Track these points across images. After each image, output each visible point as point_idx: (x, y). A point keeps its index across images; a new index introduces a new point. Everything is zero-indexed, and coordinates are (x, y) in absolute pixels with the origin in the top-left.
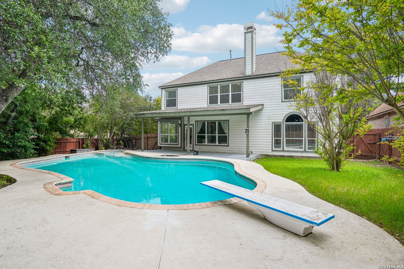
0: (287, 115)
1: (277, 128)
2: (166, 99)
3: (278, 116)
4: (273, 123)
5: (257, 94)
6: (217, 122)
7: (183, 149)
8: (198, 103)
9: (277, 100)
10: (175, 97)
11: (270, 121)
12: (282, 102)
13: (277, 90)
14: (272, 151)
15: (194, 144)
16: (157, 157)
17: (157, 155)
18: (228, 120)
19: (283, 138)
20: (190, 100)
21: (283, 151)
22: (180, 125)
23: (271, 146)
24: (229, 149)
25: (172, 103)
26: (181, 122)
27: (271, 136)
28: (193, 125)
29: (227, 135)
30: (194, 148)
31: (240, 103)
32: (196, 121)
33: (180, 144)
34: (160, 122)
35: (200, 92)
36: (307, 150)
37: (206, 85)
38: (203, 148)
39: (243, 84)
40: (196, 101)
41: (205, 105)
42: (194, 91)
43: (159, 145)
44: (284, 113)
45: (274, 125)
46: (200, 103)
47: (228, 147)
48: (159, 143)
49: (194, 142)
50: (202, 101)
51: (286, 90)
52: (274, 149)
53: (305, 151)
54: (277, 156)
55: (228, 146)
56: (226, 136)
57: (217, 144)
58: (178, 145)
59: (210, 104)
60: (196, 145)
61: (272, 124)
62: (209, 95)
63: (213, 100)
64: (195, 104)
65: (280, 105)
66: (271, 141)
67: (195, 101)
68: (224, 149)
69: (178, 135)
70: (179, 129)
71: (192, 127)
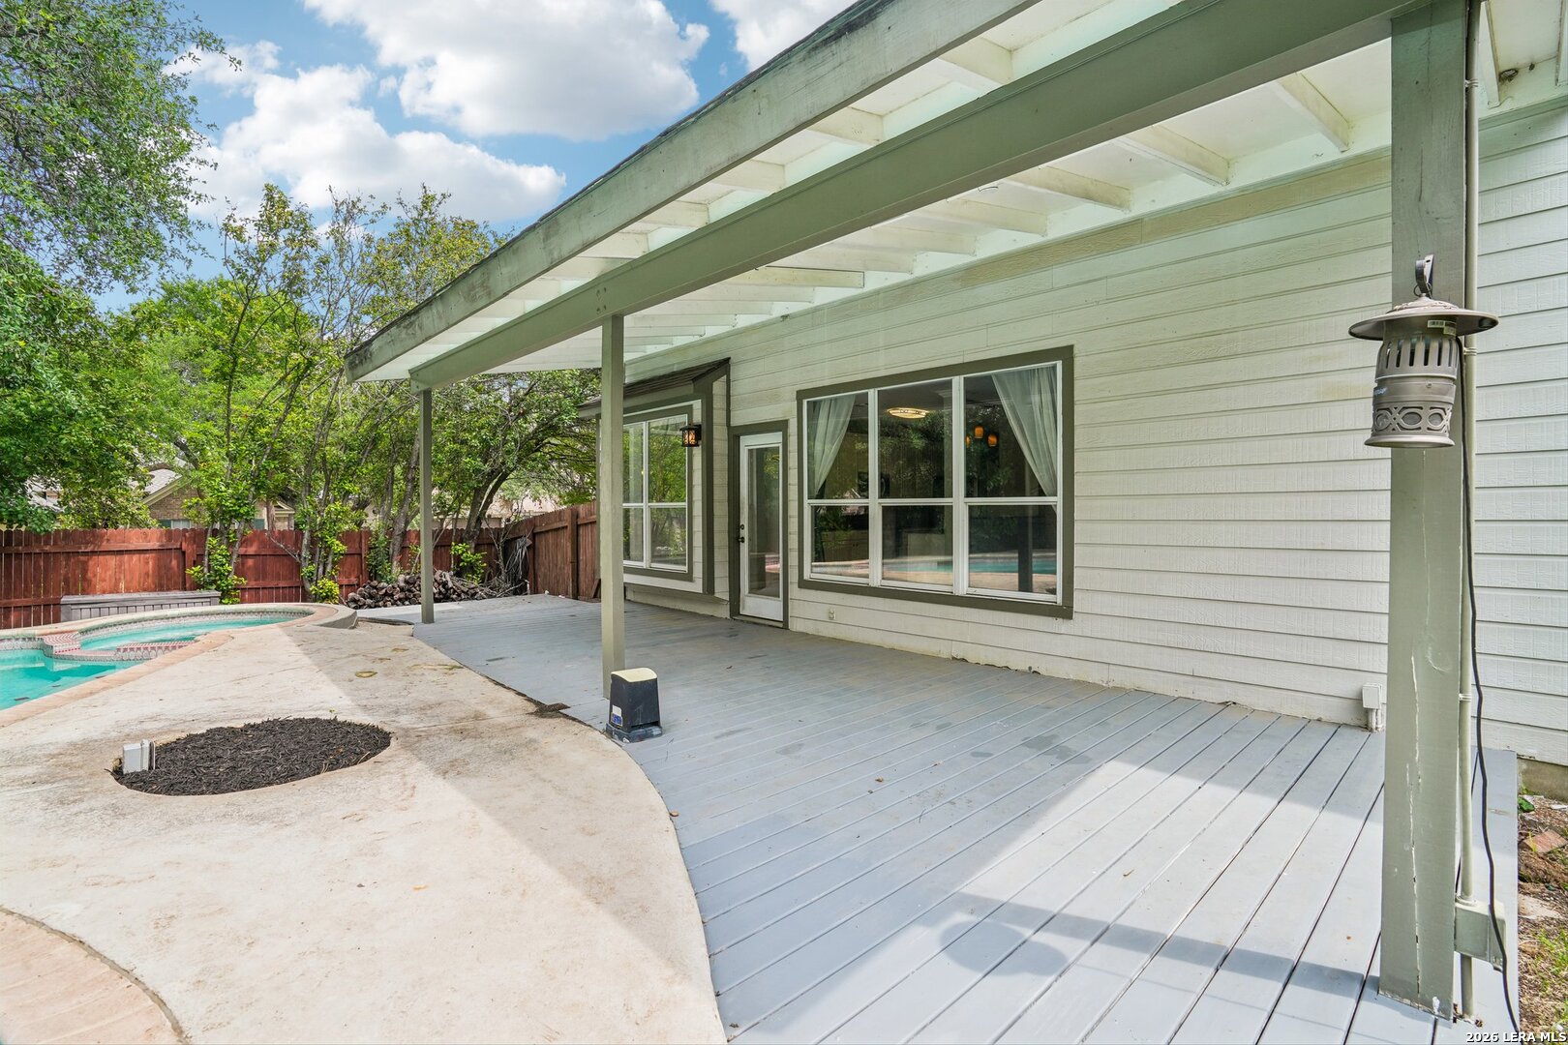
6: (958, 383)
15: (794, 574)
18: (1066, 354)
22: (697, 430)
24: (1072, 648)
26: (710, 409)
28: (780, 426)
29: (1057, 501)
30: (795, 610)
32: (800, 393)
33: (698, 571)
47: (1063, 625)
55: (1065, 612)
56: (1047, 512)
57: (961, 581)
58: (688, 577)
60: (803, 582)
68: (1022, 640)
69: (686, 506)
70: (696, 459)
71: (780, 441)
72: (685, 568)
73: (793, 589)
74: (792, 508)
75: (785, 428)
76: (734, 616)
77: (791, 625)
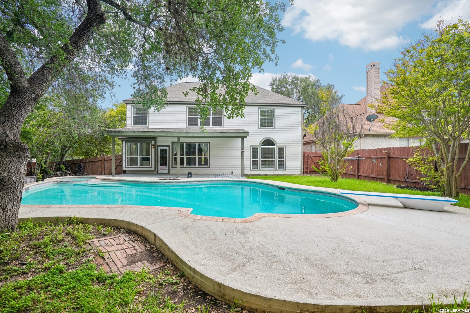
0: (262, 139)
1: (254, 150)
2: (133, 116)
3: (255, 140)
6: (197, 144)
7: (156, 172)
8: (176, 124)
9: (255, 127)
10: (146, 114)
11: (249, 144)
12: (259, 128)
13: (255, 118)
14: (251, 170)
15: (171, 166)
16: (156, 181)
17: (156, 180)
18: (209, 143)
19: (260, 160)
21: (260, 170)
22: (154, 145)
23: (249, 166)
24: (209, 171)
25: (141, 120)
26: (155, 143)
27: (249, 157)
30: (170, 171)
31: (221, 126)
32: (172, 142)
33: (153, 166)
34: (126, 142)
35: (178, 112)
36: (278, 169)
37: (185, 106)
38: (181, 171)
40: (173, 121)
41: (183, 126)
42: (171, 110)
43: (124, 169)
44: (261, 138)
45: (252, 148)
46: (178, 124)
47: (209, 169)
48: (124, 166)
49: (171, 164)
50: (180, 121)
51: (262, 119)
53: (276, 170)
54: (254, 175)
55: (209, 167)
56: (207, 158)
57: (197, 166)
58: (151, 167)
59: (189, 125)
60: (172, 167)
61: (251, 147)
62: (188, 116)
63: (192, 122)
64: (171, 124)
65: (257, 131)
66: (249, 162)
68: (204, 171)
69: (150, 157)
70: (153, 150)
71: (167, 148)
72: (150, 166)
73: (171, 168)
74: (171, 157)
75: (169, 146)
76: (157, 173)
77: (170, 173)
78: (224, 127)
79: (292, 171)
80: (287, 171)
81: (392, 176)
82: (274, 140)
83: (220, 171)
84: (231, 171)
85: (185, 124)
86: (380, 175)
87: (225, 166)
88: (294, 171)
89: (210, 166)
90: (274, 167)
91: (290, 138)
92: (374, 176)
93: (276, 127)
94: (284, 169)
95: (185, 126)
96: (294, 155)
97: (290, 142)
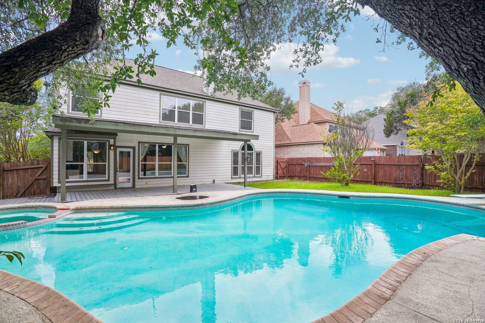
0: (242, 143)
1: (235, 156)
3: (236, 144)
4: (232, 150)
5: (219, 119)
7: (113, 187)
8: (145, 116)
9: (235, 129)
11: (230, 148)
12: (239, 131)
13: (236, 119)
15: (136, 177)
18: (188, 145)
19: (240, 166)
20: (128, 107)
21: (240, 178)
23: (230, 174)
24: (189, 181)
26: (115, 142)
27: (231, 163)
29: (186, 163)
30: (136, 184)
31: (202, 125)
32: (139, 143)
33: (112, 178)
34: (60, 139)
35: (148, 100)
36: (255, 176)
37: (158, 93)
38: (152, 183)
39: (205, 104)
40: (140, 112)
41: (155, 120)
42: (137, 95)
43: (56, 185)
45: (233, 153)
46: (147, 116)
47: (188, 179)
48: (56, 181)
49: (136, 174)
50: (151, 113)
51: (242, 120)
52: (233, 177)
54: (235, 183)
55: (188, 177)
58: (108, 180)
59: (162, 120)
60: (139, 178)
62: (162, 108)
63: (166, 116)
64: (138, 115)
66: (230, 169)
67: (138, 112)
68: (182, 181)
69: (107, 164)
70: (112, 153)
71: (131, 150)
73: (137, 180)
74: (137, 164)
75: (134, 148)
76: (116, 188)
77: (136, 187)
78: (205, 126)
79: (267, 177)
80: (263, 177)
81: (378, 179)
82: (252, 144)
83: (200, 180)
84: (213, 180)
85: (158, 117)
86: (364, 179)
87: (205, 175)
88: (269, 177)
89: (190, 175)
90: (252, 174)
91: (265, 143)
92: (358, 179)
93: (254, 131)
94: (261, 175)
95: (158, 121)
96: (268, 161)
97: (265, 148)
